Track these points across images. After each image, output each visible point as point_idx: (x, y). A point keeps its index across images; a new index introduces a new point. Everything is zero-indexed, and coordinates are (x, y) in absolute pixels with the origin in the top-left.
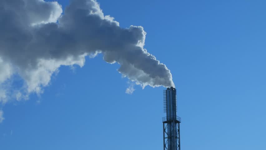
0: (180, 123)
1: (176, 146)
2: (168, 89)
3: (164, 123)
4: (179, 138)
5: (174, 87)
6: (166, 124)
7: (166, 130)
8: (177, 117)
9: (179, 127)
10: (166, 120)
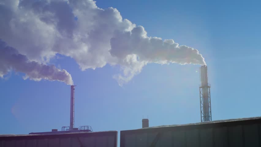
0: (210, 88)
1: (208, 102)
2: (202, 66)
3: (200, 88)
4: (210, 97)
5: (206, 65)
6: (201, 89)
7: (202, 93)
8: (208, 84)
9: (210, 90)
10: (201, 86)
